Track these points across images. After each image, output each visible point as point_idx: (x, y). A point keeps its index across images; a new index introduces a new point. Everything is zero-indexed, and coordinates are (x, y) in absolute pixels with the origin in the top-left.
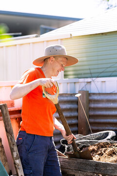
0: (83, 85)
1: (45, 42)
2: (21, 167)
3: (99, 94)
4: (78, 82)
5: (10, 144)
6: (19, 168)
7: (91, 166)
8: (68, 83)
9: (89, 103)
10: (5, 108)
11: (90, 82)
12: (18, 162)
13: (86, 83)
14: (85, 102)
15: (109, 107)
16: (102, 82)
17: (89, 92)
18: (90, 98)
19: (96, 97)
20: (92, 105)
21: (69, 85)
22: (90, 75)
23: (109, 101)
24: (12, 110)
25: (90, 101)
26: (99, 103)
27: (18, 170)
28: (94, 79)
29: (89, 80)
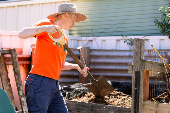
0: (86, 42)
1: (53, 3)
2: (25, 104)
3: (99, 50)
4: (81, 40)
5: (17, 83)
6: (24, 105)
7: (88, 107)
8: (71, 40)
9: (90, 58)
10: (14, 53)
11: (92, 40)
12: (23, 99)
13: (88, 41)
14: (86, 57)
15: (108, 62)
16: (103, 40)
17: (91, 49)
18: (91, 54)
19: (96, 53)
20: (93, 60)
21: (73, 41)
22: (92, 35)
23: (107, 57)
24: (20, 57)
25: (91, 57)
26: (99, 59)
27: (23, 106)
28: (95, 37)
29: (91, 38)
